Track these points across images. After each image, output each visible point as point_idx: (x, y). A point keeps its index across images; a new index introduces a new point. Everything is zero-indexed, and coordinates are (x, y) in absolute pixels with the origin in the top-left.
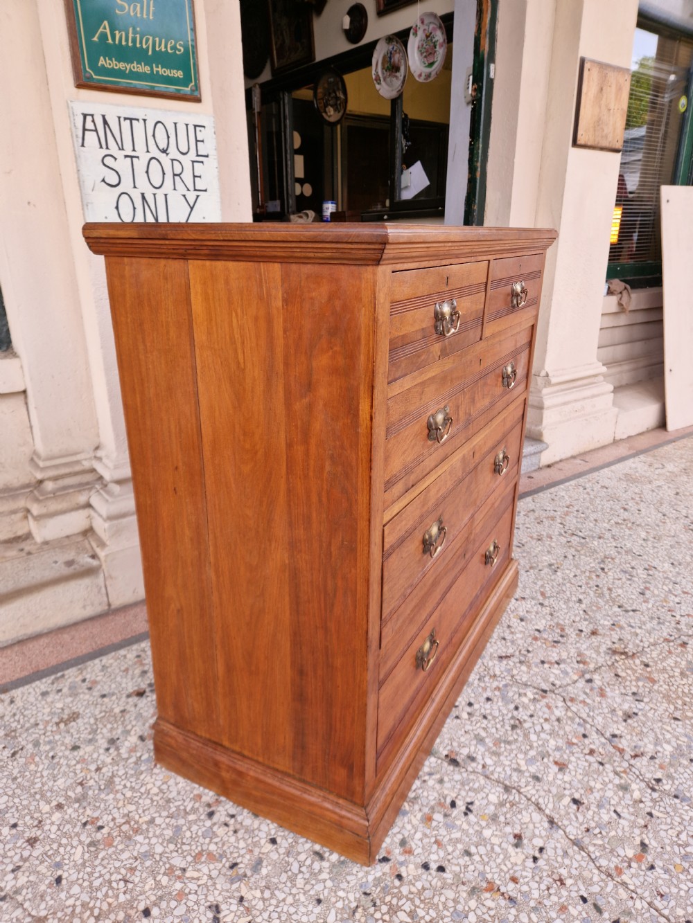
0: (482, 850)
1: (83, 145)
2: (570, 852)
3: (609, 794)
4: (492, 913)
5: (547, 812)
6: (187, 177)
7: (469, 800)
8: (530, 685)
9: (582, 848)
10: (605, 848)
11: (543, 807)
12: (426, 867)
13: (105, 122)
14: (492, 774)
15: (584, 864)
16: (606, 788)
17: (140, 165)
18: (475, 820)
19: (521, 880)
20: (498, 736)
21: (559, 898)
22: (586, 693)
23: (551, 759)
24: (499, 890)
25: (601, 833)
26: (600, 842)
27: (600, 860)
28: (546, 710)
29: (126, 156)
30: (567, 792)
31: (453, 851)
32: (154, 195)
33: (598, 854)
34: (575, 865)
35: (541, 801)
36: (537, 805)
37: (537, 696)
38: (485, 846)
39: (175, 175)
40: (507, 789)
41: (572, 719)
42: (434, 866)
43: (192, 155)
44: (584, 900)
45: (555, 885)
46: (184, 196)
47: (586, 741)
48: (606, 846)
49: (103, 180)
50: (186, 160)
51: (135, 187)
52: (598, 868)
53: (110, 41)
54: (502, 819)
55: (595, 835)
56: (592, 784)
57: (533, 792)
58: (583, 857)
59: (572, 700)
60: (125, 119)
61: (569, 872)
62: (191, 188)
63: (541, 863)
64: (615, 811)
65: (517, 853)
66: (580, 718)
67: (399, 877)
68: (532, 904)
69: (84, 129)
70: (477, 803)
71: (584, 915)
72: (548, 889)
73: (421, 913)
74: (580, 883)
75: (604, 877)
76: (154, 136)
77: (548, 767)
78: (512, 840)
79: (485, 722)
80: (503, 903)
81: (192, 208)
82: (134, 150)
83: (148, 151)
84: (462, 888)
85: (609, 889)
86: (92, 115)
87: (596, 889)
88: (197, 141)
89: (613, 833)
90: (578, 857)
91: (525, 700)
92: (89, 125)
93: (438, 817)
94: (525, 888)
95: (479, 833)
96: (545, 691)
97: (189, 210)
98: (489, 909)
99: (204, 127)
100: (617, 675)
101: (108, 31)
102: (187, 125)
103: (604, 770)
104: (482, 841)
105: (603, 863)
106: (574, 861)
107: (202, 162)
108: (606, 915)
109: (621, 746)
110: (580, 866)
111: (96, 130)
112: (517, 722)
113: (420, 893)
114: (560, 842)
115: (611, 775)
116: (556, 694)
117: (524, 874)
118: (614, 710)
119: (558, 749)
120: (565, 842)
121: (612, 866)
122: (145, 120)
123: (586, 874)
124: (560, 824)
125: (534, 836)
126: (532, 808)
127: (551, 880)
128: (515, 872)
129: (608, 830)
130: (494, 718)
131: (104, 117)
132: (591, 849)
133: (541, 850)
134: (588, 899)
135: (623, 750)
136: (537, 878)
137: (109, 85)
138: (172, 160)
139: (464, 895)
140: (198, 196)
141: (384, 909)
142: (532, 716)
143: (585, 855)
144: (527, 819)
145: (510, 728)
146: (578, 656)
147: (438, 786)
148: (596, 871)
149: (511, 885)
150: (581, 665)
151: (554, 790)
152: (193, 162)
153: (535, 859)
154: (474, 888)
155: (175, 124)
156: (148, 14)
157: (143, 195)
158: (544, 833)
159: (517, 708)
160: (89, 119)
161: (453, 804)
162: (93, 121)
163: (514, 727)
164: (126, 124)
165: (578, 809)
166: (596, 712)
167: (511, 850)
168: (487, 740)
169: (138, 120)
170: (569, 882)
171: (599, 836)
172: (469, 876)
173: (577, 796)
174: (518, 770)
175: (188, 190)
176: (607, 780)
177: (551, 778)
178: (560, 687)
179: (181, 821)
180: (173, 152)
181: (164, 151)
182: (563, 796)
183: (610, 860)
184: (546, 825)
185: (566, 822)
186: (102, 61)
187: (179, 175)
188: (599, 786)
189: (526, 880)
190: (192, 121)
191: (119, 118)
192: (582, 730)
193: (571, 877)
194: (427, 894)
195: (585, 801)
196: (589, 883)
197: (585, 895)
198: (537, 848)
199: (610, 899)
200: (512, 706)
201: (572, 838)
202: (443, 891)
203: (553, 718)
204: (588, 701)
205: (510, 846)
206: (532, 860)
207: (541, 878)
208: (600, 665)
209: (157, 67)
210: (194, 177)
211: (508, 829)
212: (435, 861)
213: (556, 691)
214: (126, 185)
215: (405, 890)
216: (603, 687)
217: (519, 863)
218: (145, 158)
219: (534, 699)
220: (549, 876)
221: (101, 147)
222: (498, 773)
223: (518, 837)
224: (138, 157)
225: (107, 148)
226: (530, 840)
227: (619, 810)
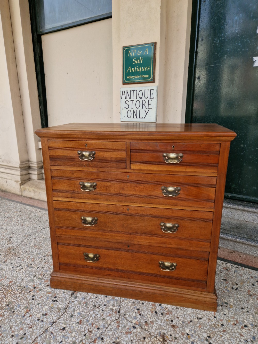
0: (40, 307)
1: (121, 99)
2: (43, 329)
3: (70, 339)
4: (20, 312)
5: (58, 321)
6: (146, 105)
7: (58, 300)
8: (120, 307)
9: (44, 332)
10: (45, 339)
11: (60, 319)
12: (33, 296)
13: (127, 92)
14: (70, 304)
15: (38, 333)
16: (73, 338)
17: (134, 102)
18: (51, 303)
19: (31, 317)
20: (88, 302)
21: (25, 328)
22: (125, 327)
23: (82, 319)
24: (27, 313)
25: (51, 337)
26: (47, 337)
27: (40, 338)
28: (108, 314)
29: (131, 101)
30: (68, 325)
31: (39, 301)
32: (137, 110)
33: (42, 337)
34: (37, 331)
35: (62, 319)
36: (60, 318)
37: (115, 310)
38: (42, 307)
39: (143, 104)
40: (65, 309)
41: (107, 323)
42: (34, 298)
43: (149, 98)
44: (25, 334)
45: (29, 326)
46: (145, 110)
47: (96, 329)
48: (46, 339)
49: (125, 107)
50: (147, 100)
51: (132, 108)
52: (37, 337)
53: (130, 71)
54: (52, 310)
55: (51, 335)
56: (74, 333)
57: (65, 316)
58: (41, 333)
59: (118, 322)
60: (132, 91)
61: (35, 329)
62: (147, 108)
63: (37, 322)
64: (62, 341)
65: (40, 315)
66: (108, 326)
67: (30, 292)
68: (23, 321)
69: (122, 95)
70: (57, 302)
71: (19, 335)
72: (28, 324)
73: (19, 298)
74: (31, 332)
75: (34, 339)
76: (139, 94)
77: (78, 319)
78: (45, 313)
79: (94, 298)
80: (23, 314)
81: (147, 114)
82: (133, 99)
83: (137, 99)
84: (27, 305)
85: (29, 341)
86: (124, 91)
87: (29, 337)
88: (151, 94)
89: (52, 341)
90: (40, 331)
91: (111, 307)
92: (124, 94)
93: (50, 295)
94: (28, 319)
95: (47, 305)
96: (119, 312)
97: (146, 114)
98: (21, 312)
99: (153, 90)
100: (144, 338)
101: (130, 69)
102: (148, 90)
103: (82, 336)
104: (43, 306)
105: (39, 339)
106: (39, 330)
107: (151, 100)
108: (20, 340)
109: (97, 341)
110: (37, 332)
111: (125, 95)
112: (98, 306)
113: (25, 297)
114: (46, 325)
115: (80, 339)
116: (119, 316)
117: (33, 318)
118: (119, 338)
119: (88, 321)
120: (46, 327)
121: (38, 341)
122: (137, 90)
123: (34, 334)
124: (53, 325)
125: (47, 319)
126: (58, 317)
127: (31, 325)
128: (34, 316)
129: (53, 339)
130: (98, 300)
131: (127, 91)
132: (44, 335)
133: (42, 321)
134: (25, 335)
135: (95, 342)
136: (31, 321)
137: (129, 83)
138: (143, 100)
139: (25, 306)
140: (149, 110)
141: (21, 291)
142: (103, 310)
143: (42, 333)
144: (53, 316)
145: (93, 305)
146: (151, 322)
147: (62, 292)
148: (35, 337)
149: (29, 315)
150: (144, 323)
151: (68, 322)
152: (149, 100)
153: (39, 320)
154: (27, 307)
155: (145, 90)
156: (141, 62)
157: (134, 110)
158: (49, 321)
159: (105, 305)
160: (124, 92)
161: (56, 297)
162: (124, 93)
163: (95, 306)
164: (132, 92)
165: (61, 329)
166: (114, 331)
167: (41, 313)
168: (86, 300)
169: (135, 91)
170: (31, 329)
171: (50, 337)
172: (31, 305)
173: (67, 329)
174: (74, 310)
175: (146, 108)
176: (77, 337)
177: (73, 320)
178: (125, 317)
179: (42, 253)
180: (143, 98)
181: (141, 98)
182: (66, 325)
183: (40, 341)
184: (52, 321)
185: (54, 326)
186: (128, 77)
187: (144, 104)
188: (73, 335)
189: (31, 319)
190: (150, 89)
191: (131, 91)
192: (101, 327)
193: (33, 330)
194: (25, 298)
195: (65, 331)
196: (31, 335)
197: (26, 334)
198: (43, 320)
199: (25, 341)
200: (106, 304)
201: (48, 329)
202: (26, 301)
203: (104, 317)
204: (120, 328)
205: (42, 313)
206: (38, 319)
207: (32, 322)
208: (149, 330)
209: (141, 75)
210: (148, 104)
211: (49, 312)
212: (35, 298)
213: (121, 316)
214: (130, 108)
215: (26, 294)
216: (133, 333)
217: (37, 316)
218: (135, 100)
219: (113, 310)
220: (33, 324)
221: (125, 99)
222: (72, 306)
223: (46, 314)
224: (134, 100)
225: (127, 99)
226: (45, 318)
227: (63, 342)
